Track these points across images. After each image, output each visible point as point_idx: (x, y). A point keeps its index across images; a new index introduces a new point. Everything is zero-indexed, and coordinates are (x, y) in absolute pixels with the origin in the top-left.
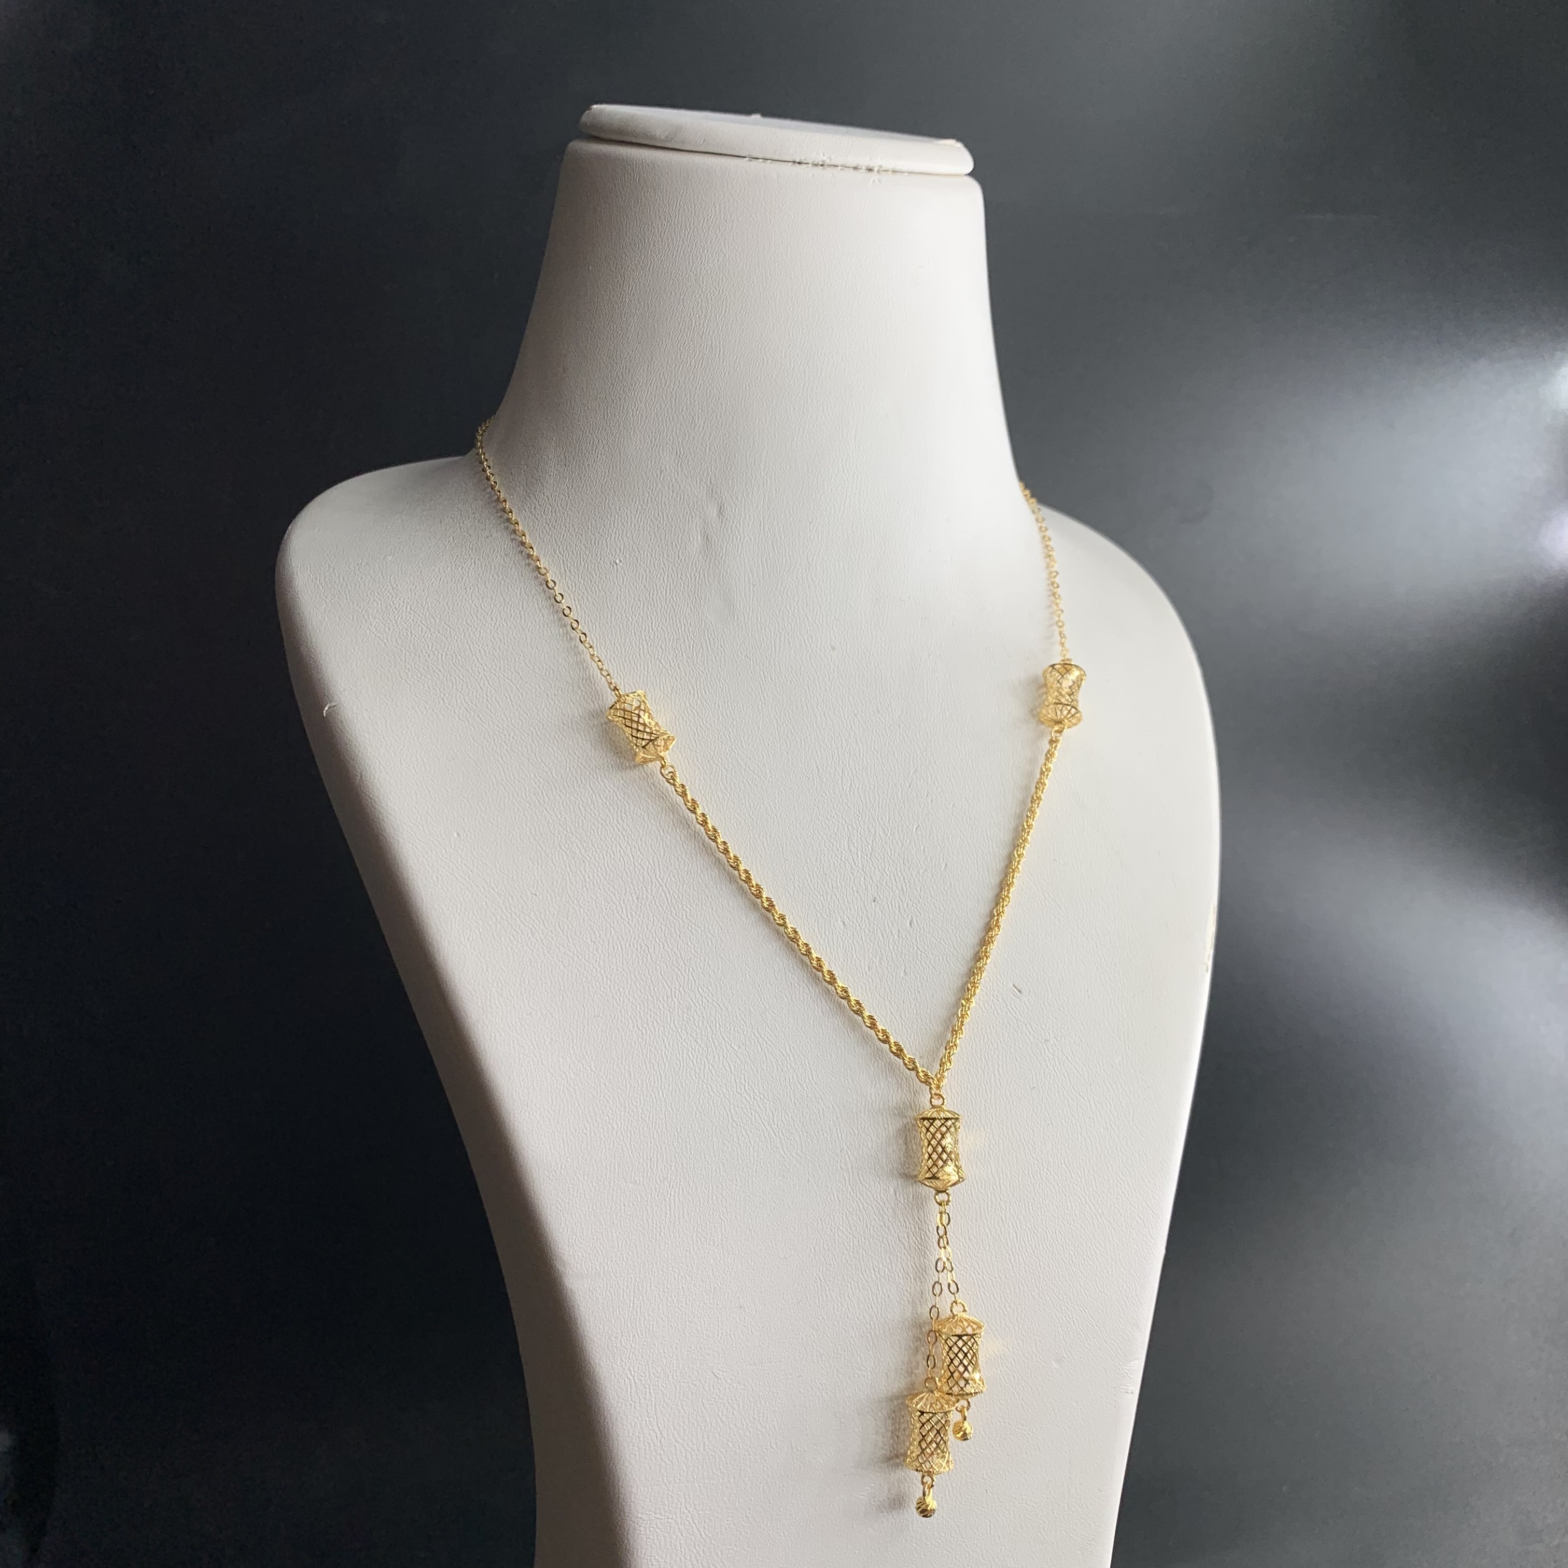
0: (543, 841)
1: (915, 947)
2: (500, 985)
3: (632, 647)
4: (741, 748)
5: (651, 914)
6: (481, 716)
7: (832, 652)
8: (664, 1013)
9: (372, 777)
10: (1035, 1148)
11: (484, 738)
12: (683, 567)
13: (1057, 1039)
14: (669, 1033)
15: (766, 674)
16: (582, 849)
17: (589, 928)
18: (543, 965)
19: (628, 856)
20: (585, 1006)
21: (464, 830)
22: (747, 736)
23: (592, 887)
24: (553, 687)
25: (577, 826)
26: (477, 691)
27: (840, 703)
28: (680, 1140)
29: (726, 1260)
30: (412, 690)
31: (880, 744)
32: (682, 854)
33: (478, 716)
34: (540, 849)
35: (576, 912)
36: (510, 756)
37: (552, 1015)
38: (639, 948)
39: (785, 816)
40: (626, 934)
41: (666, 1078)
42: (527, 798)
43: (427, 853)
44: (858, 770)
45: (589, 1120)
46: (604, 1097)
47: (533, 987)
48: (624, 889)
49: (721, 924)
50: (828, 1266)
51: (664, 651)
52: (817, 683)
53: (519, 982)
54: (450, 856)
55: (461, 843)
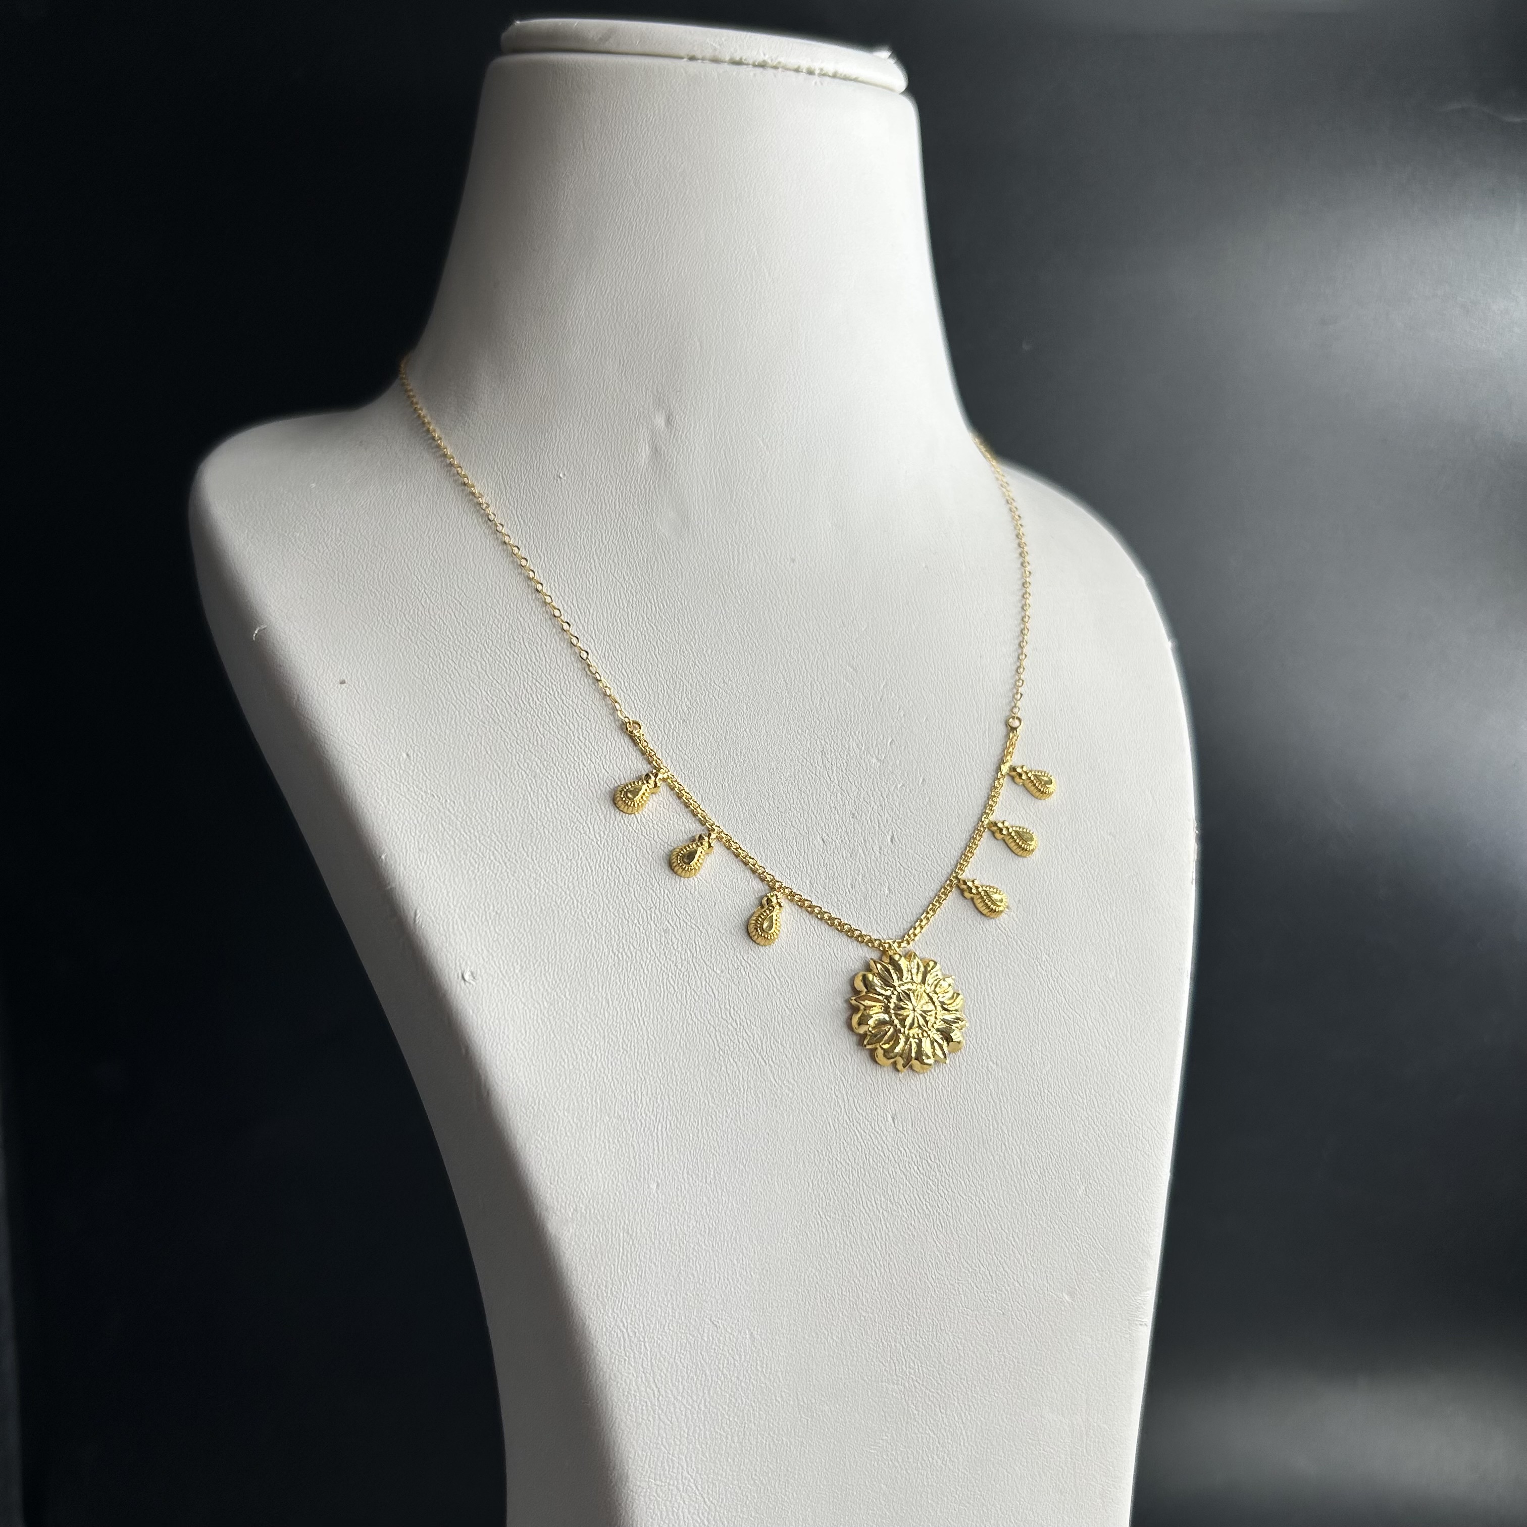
0: (500, 761)
2: (463, 911)
6: (424, 634)
8: (640, 937)
9: (310, 698)
10: (1034, 1069)
12: (632, 479)
13: (1049, 956)
14: (647, 957)
16: (542, 767)
17: (555, 850)
18: (508, 889)
19: (592, 774)
20: (556, 931)
21: (414, 751)
23: (556, 807)
24: (500, 601)
25: (535, 744)
27: (804, 615)
28: (665, 1070)
29: (720, 1197)
30: (348, 611)
34: (498, 769)
36: (458, 673)
37: (520, 941)
38: (610, 869)
40: (595, 855)
41: (646, 1005)
42: (479, 716)
43: (375, 774)
45: (567, 1052)
46: (581, 1026)
47: (499, 912)
48: (590, 809)
50: (828, 1201)
51: (617, 565)
52: (779, 596)
53: (483, 907)
54: (400, 777)
55: (411, 764)
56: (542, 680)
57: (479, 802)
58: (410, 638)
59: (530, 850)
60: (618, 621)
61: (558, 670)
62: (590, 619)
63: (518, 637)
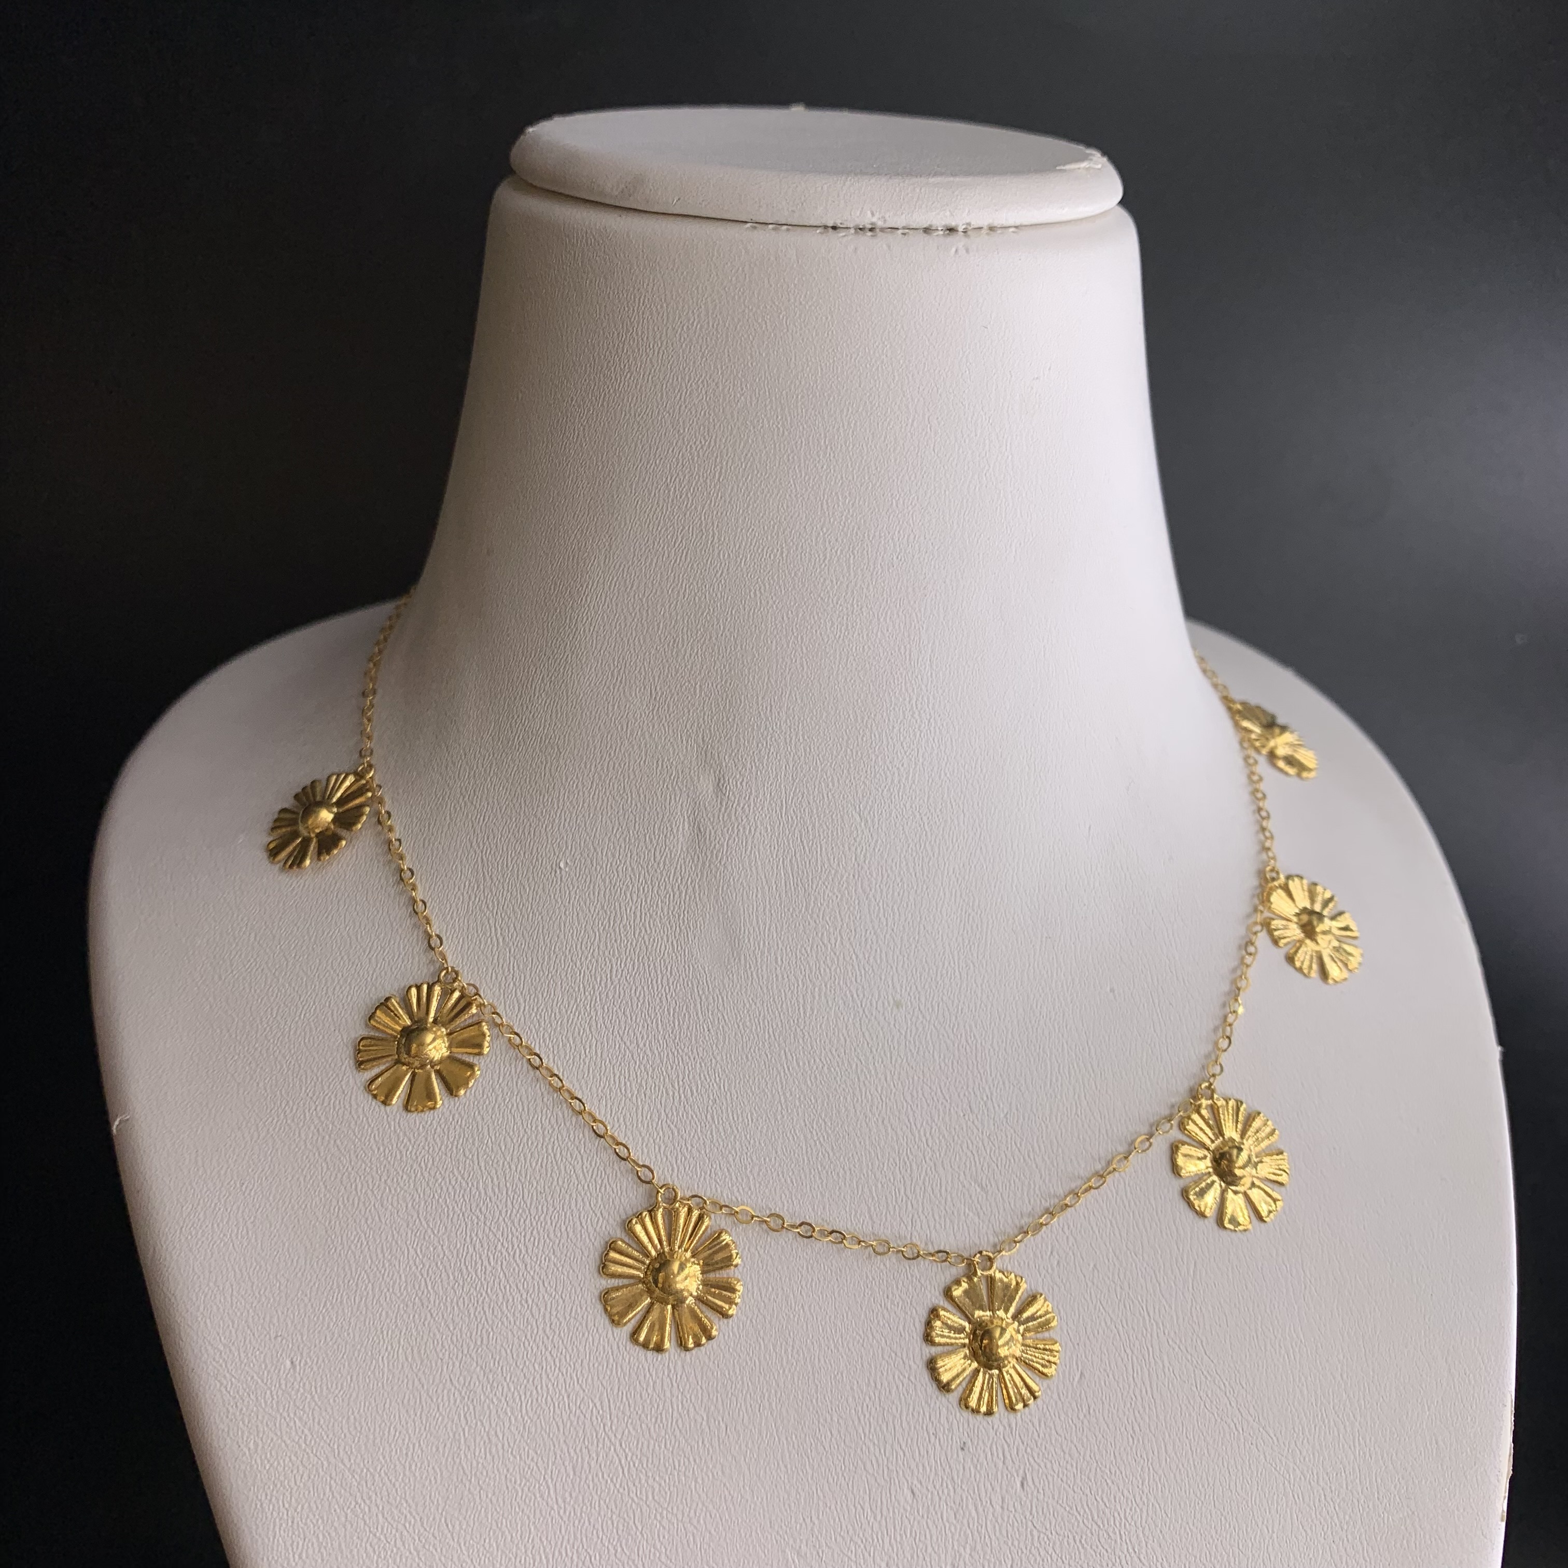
0: (424, 1373)
1: (1030, 1524)
3: (580, 1013)
4: (746, 1189)
5: (596, 1497)
6: (338, 1142)
7: (895, 1010)
12: (662, 875)
15: (790, 1058)
16: (486, 1384)
17: (494, 1527)
21: (302, 1355)
25: (479, 1343)
27: (909, 1098)
30: (240, 1095)
31: (974, 1169)
32: (647, 1386)
33: (335, 1142)
34: (420, 1387)
35: (474, 1499)
38: (575, 1557)
39: (817, 1307)
40: (555, 1533)
42: (402, 1294)
43: (242, 1398)
48: (552, 1454)
49: (711, 1507)
54: (278, 1402)
55: (295, 1380)
56: (498, 1229)
57: (387, 1448)
59: (457, 1527)
61: (524, 1211)
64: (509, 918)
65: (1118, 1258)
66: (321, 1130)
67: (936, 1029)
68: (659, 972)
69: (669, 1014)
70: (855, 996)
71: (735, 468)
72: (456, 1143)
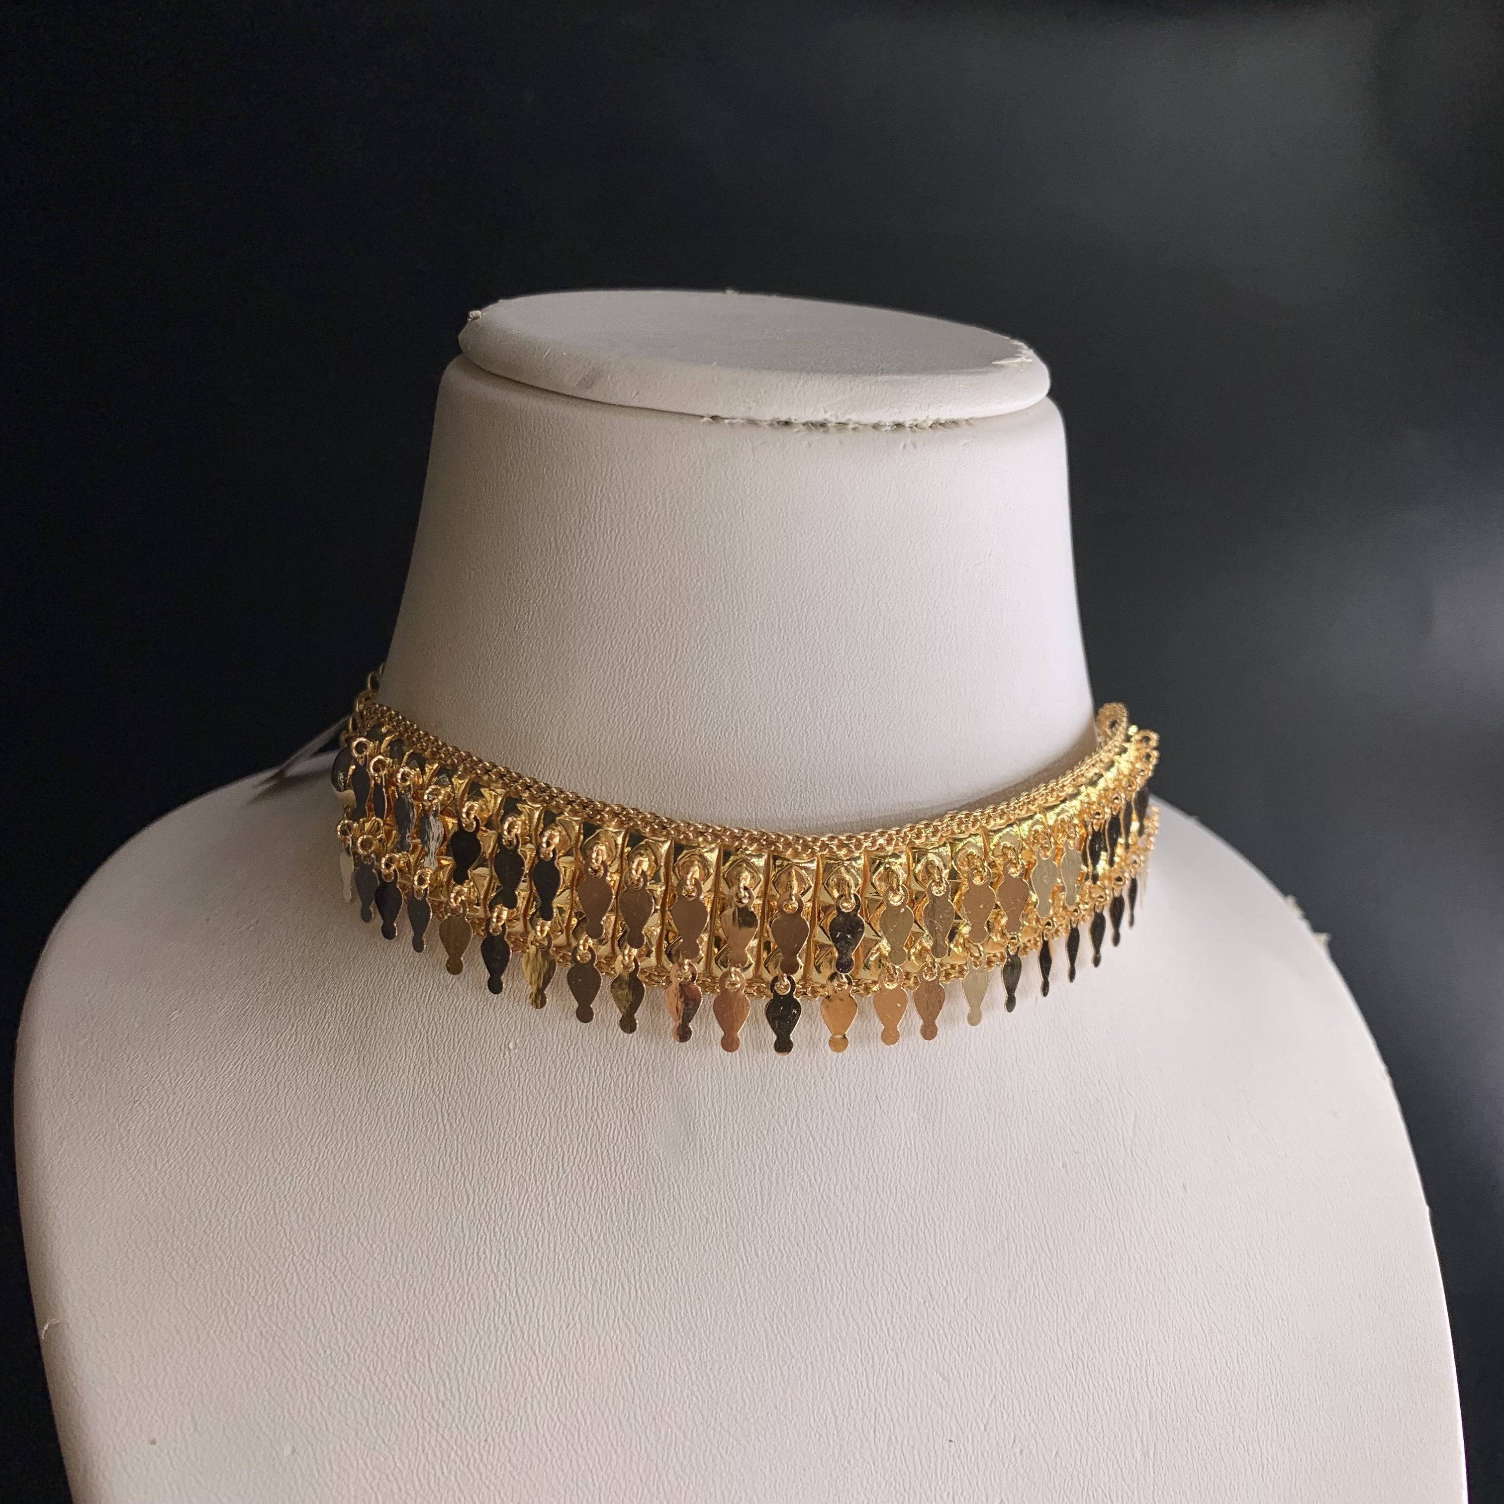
4: (707, 1388)
6: (283, 1346)
11: (287, 1391)
12: (614, 1057)
15: (748, 1248)
22: (717, 1366)
26: (279, 1295)
30: (179, 1294)
31: (935, 1357)
33: (279, 1345)
36: (326, 1426)
44: (900, 1410)
51: (582, 1212)
56: (451, 1437)
58: (261, 1353)
60: (577, 1318)
61: (477, 1416)
62: (534, 1316)
63: (421, 1355)
64: (456, 1102)
65: (1079, 1444)
66: (264, 1332)
67: (895, 1213)
68: (612, 1159)
69: (624, 1204)
70: (813, 1180)
71: (690, 650)
72: (405, 1345)
